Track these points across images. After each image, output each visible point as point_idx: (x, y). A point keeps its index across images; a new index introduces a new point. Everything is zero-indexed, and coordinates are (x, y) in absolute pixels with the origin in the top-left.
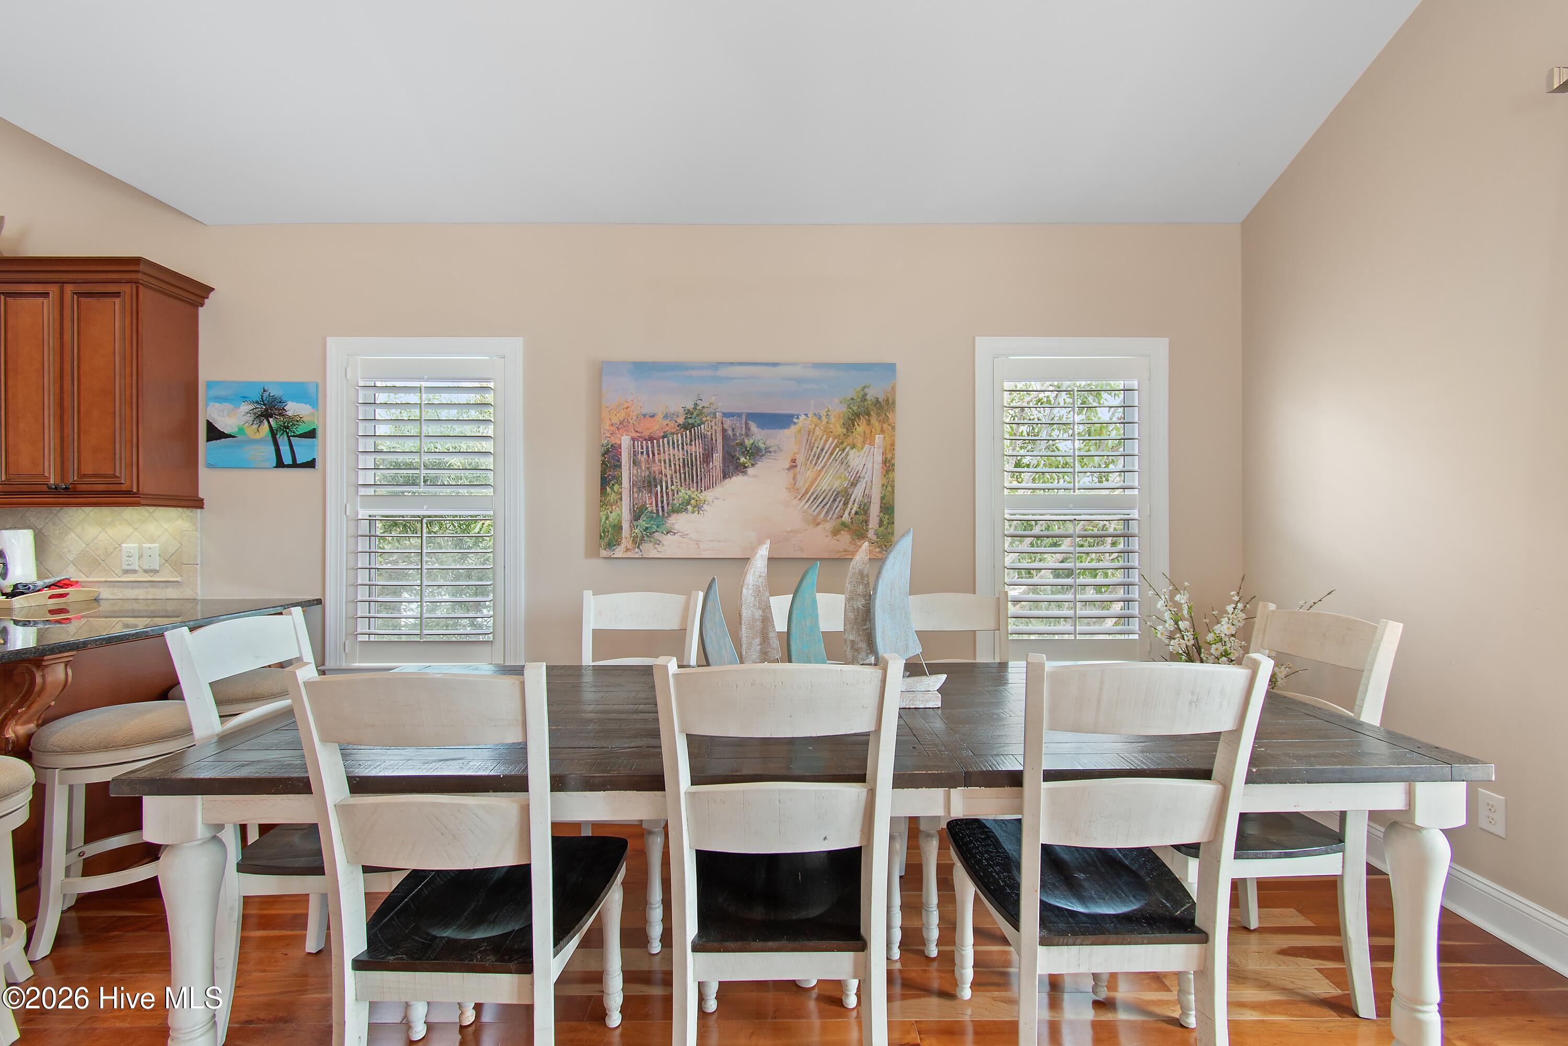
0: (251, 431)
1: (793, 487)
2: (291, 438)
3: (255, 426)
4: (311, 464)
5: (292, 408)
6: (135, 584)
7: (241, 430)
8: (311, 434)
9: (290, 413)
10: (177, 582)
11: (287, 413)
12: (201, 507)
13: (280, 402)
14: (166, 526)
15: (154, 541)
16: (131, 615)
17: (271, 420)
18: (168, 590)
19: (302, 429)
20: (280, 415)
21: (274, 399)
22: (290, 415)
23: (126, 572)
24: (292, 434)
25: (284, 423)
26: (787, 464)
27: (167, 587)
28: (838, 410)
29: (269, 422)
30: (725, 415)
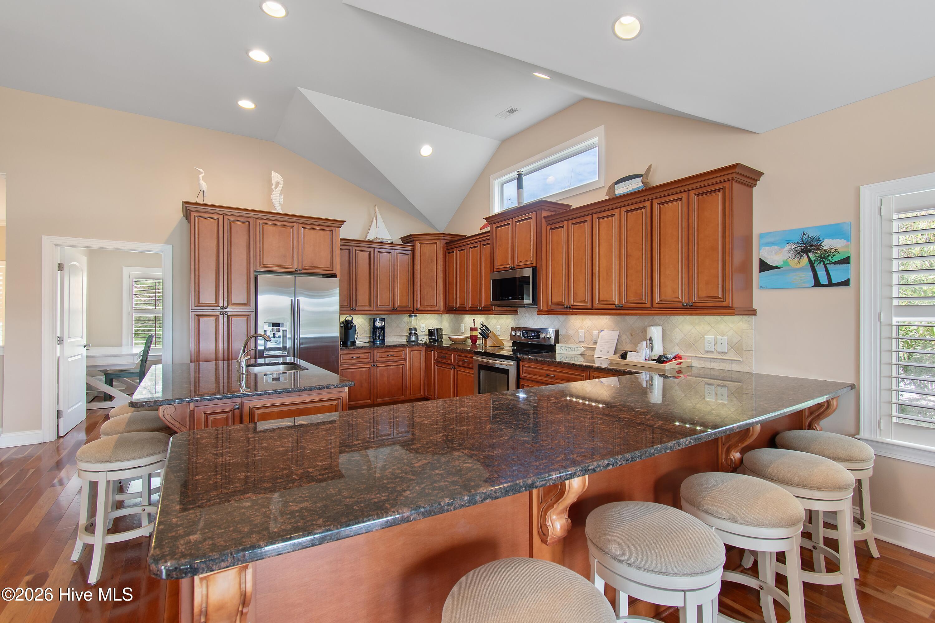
0: (793, 263)
2: (827, 265)
3: (797, 260)
4: (846, 283)
5: (827, 244)
6: (712, 360)
7: (786, 262)
8: (846, 261)
9: (826, 248)
10: (740, 361)
11: (823, 248)
12: (755, 314)
13: (818, 240)
14: (731, 326)
15: (724, 335)
16: (710, 377)
17: (809, 254)
18: (733, 365)
19: (836, 258)
20: (817, 249)
21: (813, 239)
22: (826, 249)
23: (707, 352)
24: (828, 262)
25: (821, 255)
27: (732, 363)
29: (808, 256)
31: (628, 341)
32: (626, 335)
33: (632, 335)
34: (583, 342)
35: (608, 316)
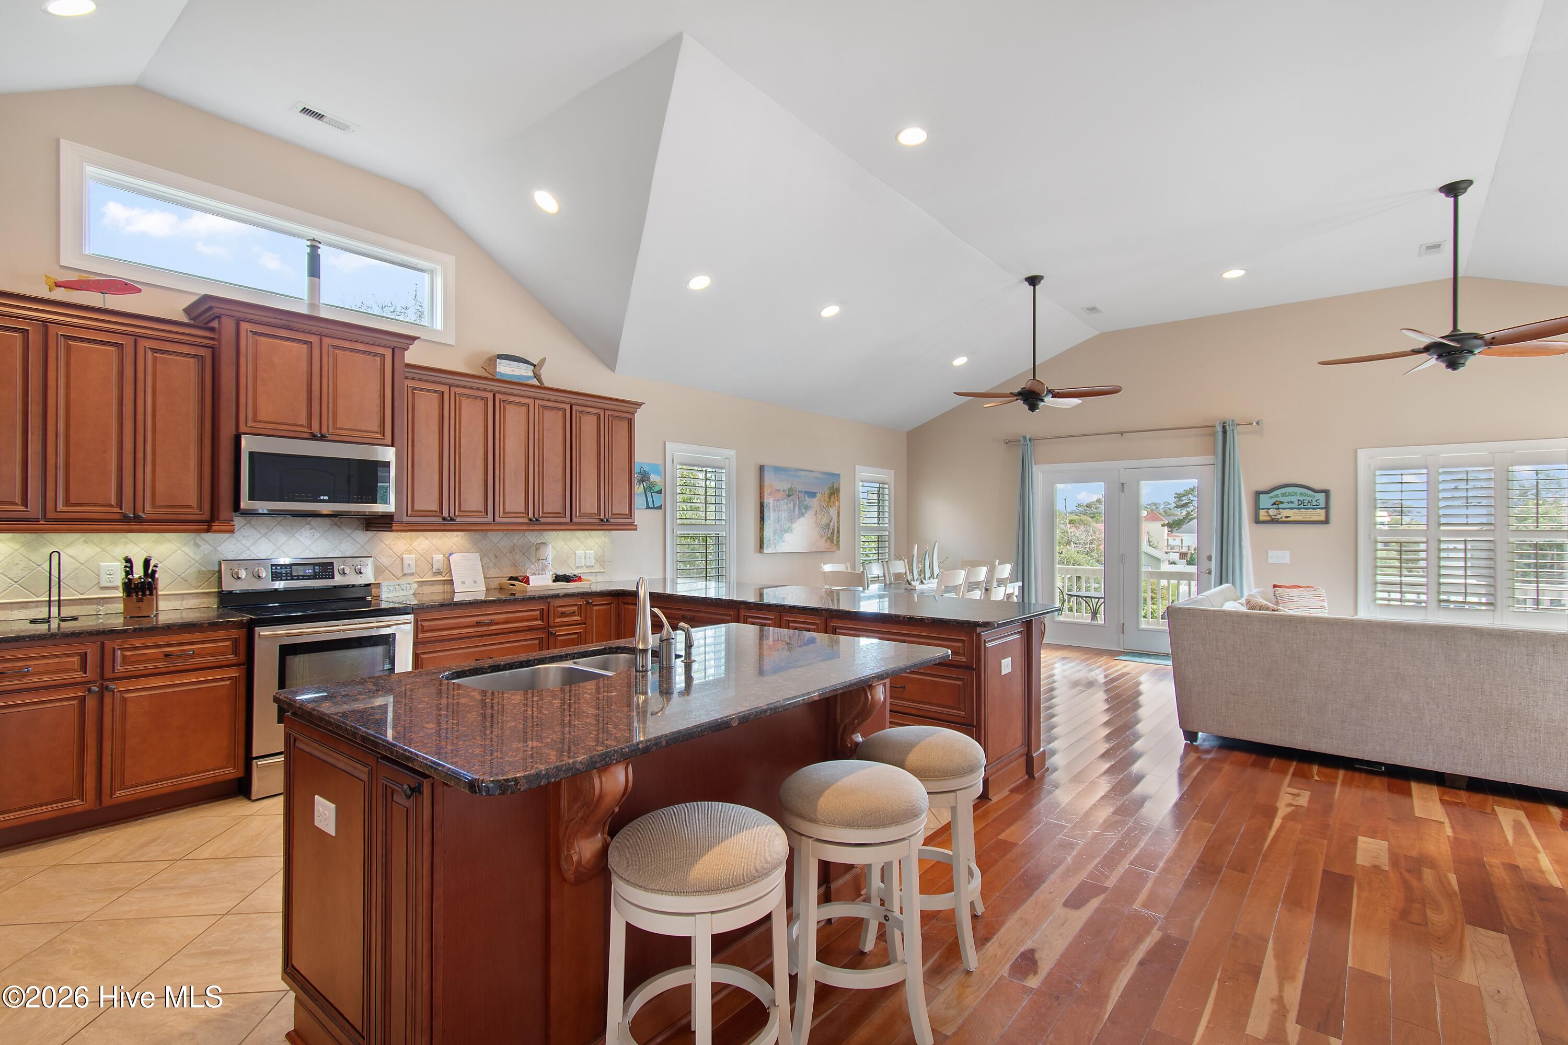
0: (636, 489)
1: (816, 523)
2: (652, 493)
3: (638, 486)
4: (660, 508)
5: (653, 478)
8: (660, 492)
10: (604, 572)
11: (651, 480)
13: (648, 474)
14: (597, 540)
15: (591, 550)
17: (644, 483)
18: (598, 577)
19: (656, 490)
20: (648, 480)
21: (646, 472)
23: (578, 567)
24: (653, 491)
25: (649, 485)
26: (814, 513)
28: (827, 491)
29: (643, 485)
30: (799, 491)
31: (491, 565)
32: (488, 557)
33: (496, 557)
34: (412, 574)
35: (459, 533)
